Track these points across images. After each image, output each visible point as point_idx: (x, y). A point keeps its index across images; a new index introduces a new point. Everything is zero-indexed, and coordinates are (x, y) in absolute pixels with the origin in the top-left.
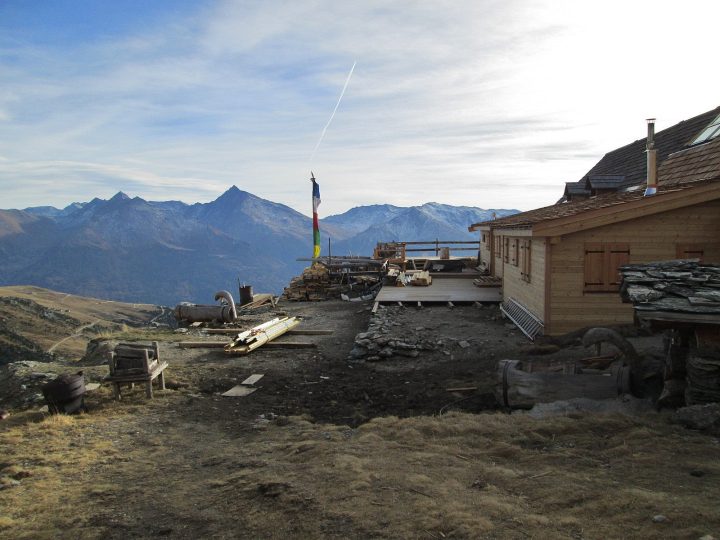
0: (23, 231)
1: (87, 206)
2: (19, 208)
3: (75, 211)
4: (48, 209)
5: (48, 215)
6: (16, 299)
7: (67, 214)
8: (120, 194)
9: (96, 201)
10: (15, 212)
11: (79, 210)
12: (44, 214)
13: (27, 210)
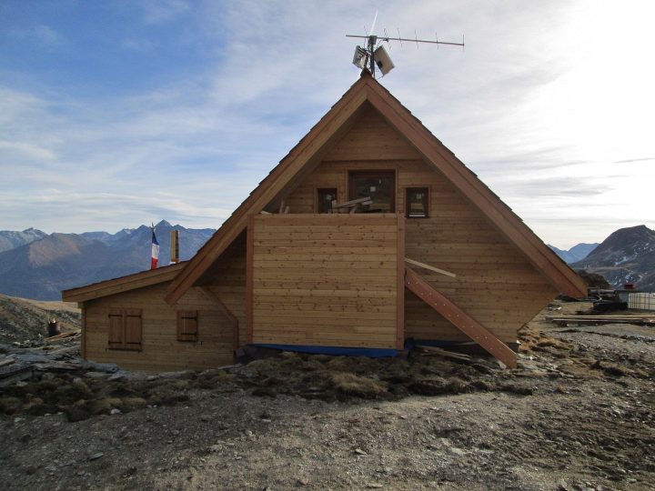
0: (79, 253)
1: (134, 232)
2: (77, 233)
3: (124, 236)
4: (101, 234)
5: (102, 239)
6: (67, 312)
7: (117, 239)
8: (163, 222)
9: (143, 228)
10: (74, 236)
11: (128, 235)
12: (98, 238)
13: (85, 234)
